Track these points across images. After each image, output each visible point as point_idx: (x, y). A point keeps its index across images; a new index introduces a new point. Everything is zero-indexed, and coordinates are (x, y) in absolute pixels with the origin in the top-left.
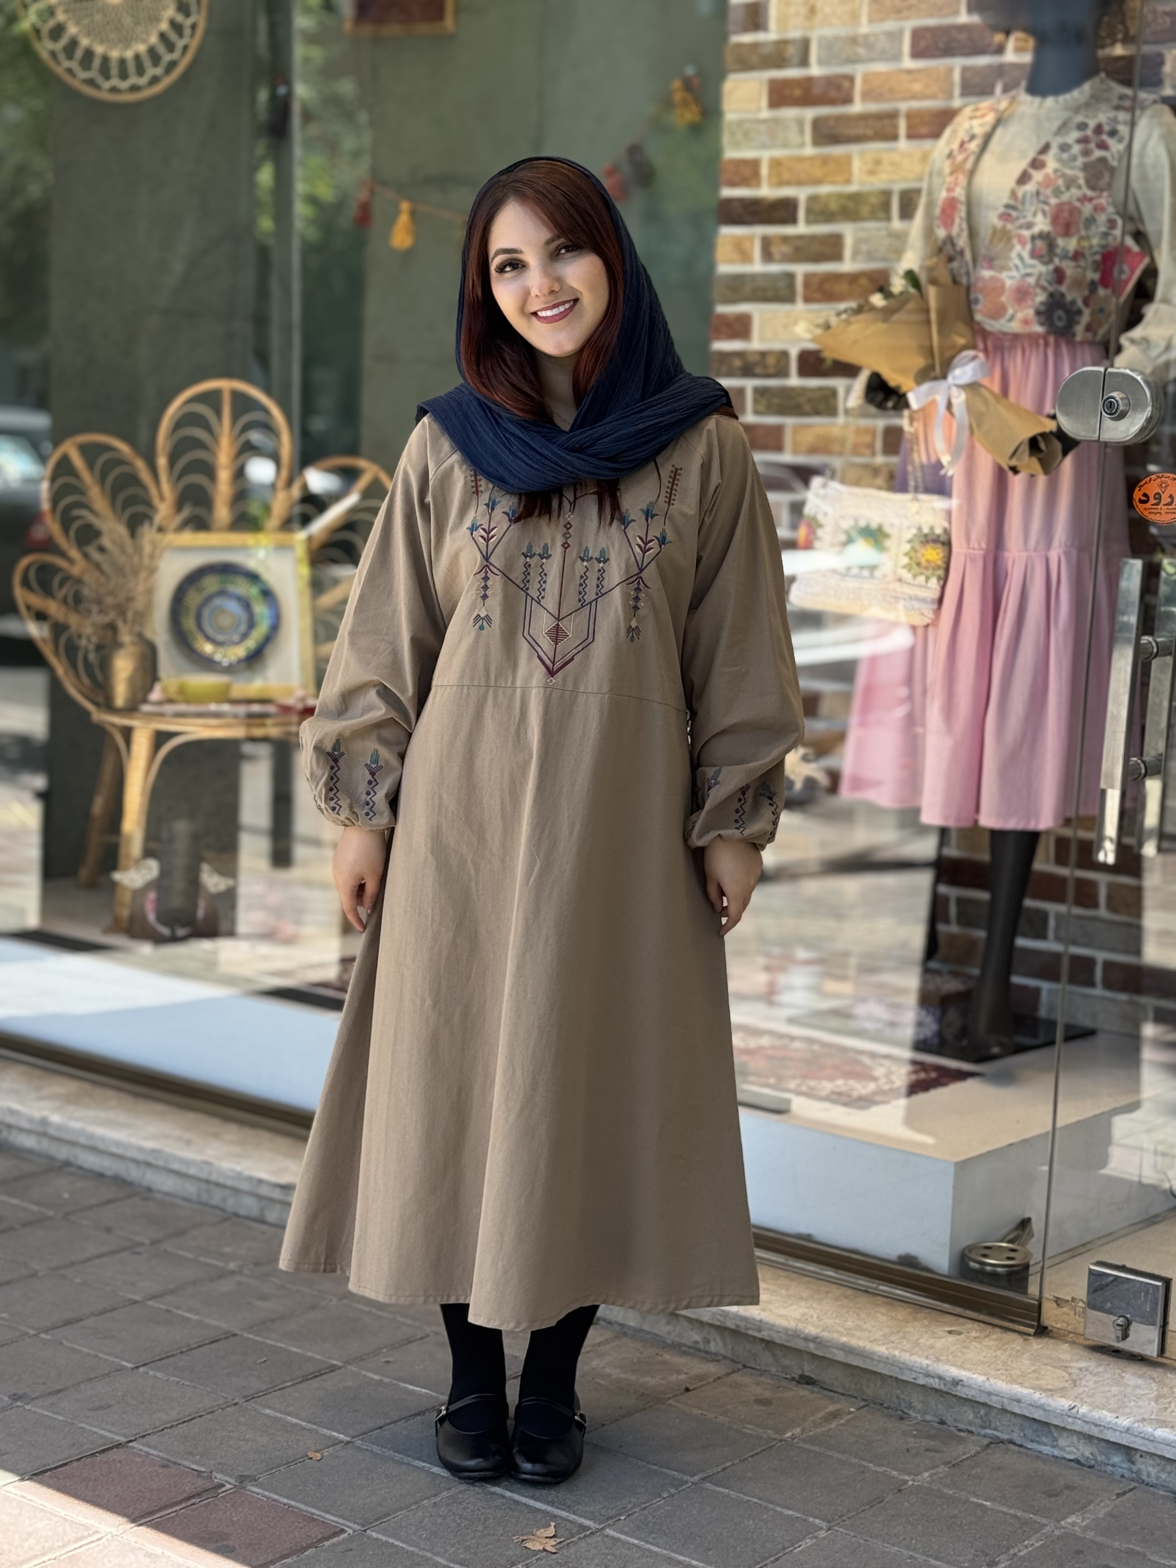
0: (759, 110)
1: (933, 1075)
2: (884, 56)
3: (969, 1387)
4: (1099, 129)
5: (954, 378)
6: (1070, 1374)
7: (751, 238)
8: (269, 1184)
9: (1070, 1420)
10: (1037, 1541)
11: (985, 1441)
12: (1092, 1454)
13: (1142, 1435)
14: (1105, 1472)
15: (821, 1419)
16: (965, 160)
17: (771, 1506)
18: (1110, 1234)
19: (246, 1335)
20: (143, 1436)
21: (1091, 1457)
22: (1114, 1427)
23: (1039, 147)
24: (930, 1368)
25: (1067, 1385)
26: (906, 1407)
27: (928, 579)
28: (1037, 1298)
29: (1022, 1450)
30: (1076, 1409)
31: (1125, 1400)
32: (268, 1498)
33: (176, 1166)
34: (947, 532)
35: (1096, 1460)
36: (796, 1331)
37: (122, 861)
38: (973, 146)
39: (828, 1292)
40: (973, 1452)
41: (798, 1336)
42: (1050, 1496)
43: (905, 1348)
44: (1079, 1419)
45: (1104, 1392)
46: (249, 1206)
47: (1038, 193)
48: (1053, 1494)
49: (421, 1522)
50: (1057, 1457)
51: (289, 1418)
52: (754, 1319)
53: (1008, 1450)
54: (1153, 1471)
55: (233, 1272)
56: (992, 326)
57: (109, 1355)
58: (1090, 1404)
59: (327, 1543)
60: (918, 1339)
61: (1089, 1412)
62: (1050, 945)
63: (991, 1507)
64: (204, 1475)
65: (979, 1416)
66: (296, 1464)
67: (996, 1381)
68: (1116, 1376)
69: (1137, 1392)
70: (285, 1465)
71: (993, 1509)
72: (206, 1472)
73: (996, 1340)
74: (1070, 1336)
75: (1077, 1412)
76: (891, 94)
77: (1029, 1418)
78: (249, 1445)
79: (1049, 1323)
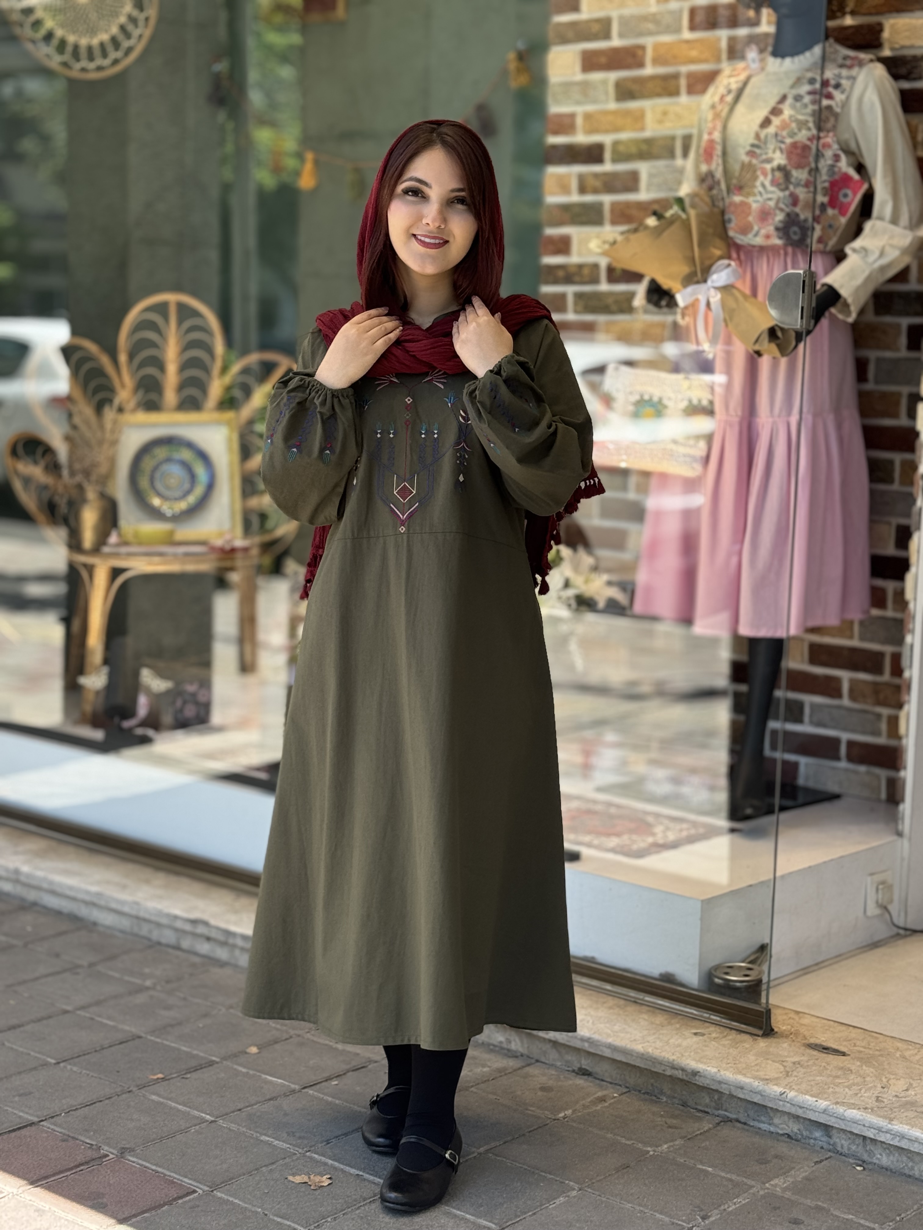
0: (575, 74)
1: (701, 831)
2: (668, 30)
3: (705, 1077)
5: (713, 282)
6: (785, 1067)
7: (569, 175)
9: (781, 1103)
10: (744, 1200)
11: (717, 1120)
12: (799, 1130)
13: (835, 1115)
14: (809, 1144)
15: (590, 1102)
16: (722, 111)
17: (537, 1171)
18: (840, 955)
19: (149, 1037)
20: (52, 1117)
21: (798, 1132)
22: (814, 1109)
23: (776, 99)
24: (675, 1063)
25: (781, 1075)
26: (659, 1093)
28: (768, 1006)
29: (746, 1127)
30: (786, 1094)
31: (826, 1087)
32: (141, 1165)
33: (114, 905)
34: (711, 403)
35: (802, 1135)
37: (88, 668)
38: (729, 98)
39: (604, 1003)
40: (706, 1129)
41: (576, 1037)
42: (761, 1163)
43: (658, 1047)
44: (788, 1102)
45: (809, 1081)
46: (169, 937)
47: (776, 135)
48: (763, 1162)
49: (258, 1184)
50: (772, 1133)
51: (170, 1102)
54: (845, 1143)
55: (148, 988)
56: (742, 240)
57: (39, 1053)
58: (797, 1091)
59: (180, 1201)
60: (669, 1040)
61: (796, 1096)
62: (805, 728)
63: (713, 1172)
64: (94, 1147)
65: (713, 1100)
66: (168, 1138)
67: (725, 1072)
68: (821, 1068)
69: (837, 1081)
70: (159, 1139)
71: (714, 1174)
72: (96, 1145)
73: (731, 1040)
74: (791, 1036)
75: (787, 1096)
76: (675, 60)
77: (751, 1102)
78: (134, 1124)
79: (777, 1026)
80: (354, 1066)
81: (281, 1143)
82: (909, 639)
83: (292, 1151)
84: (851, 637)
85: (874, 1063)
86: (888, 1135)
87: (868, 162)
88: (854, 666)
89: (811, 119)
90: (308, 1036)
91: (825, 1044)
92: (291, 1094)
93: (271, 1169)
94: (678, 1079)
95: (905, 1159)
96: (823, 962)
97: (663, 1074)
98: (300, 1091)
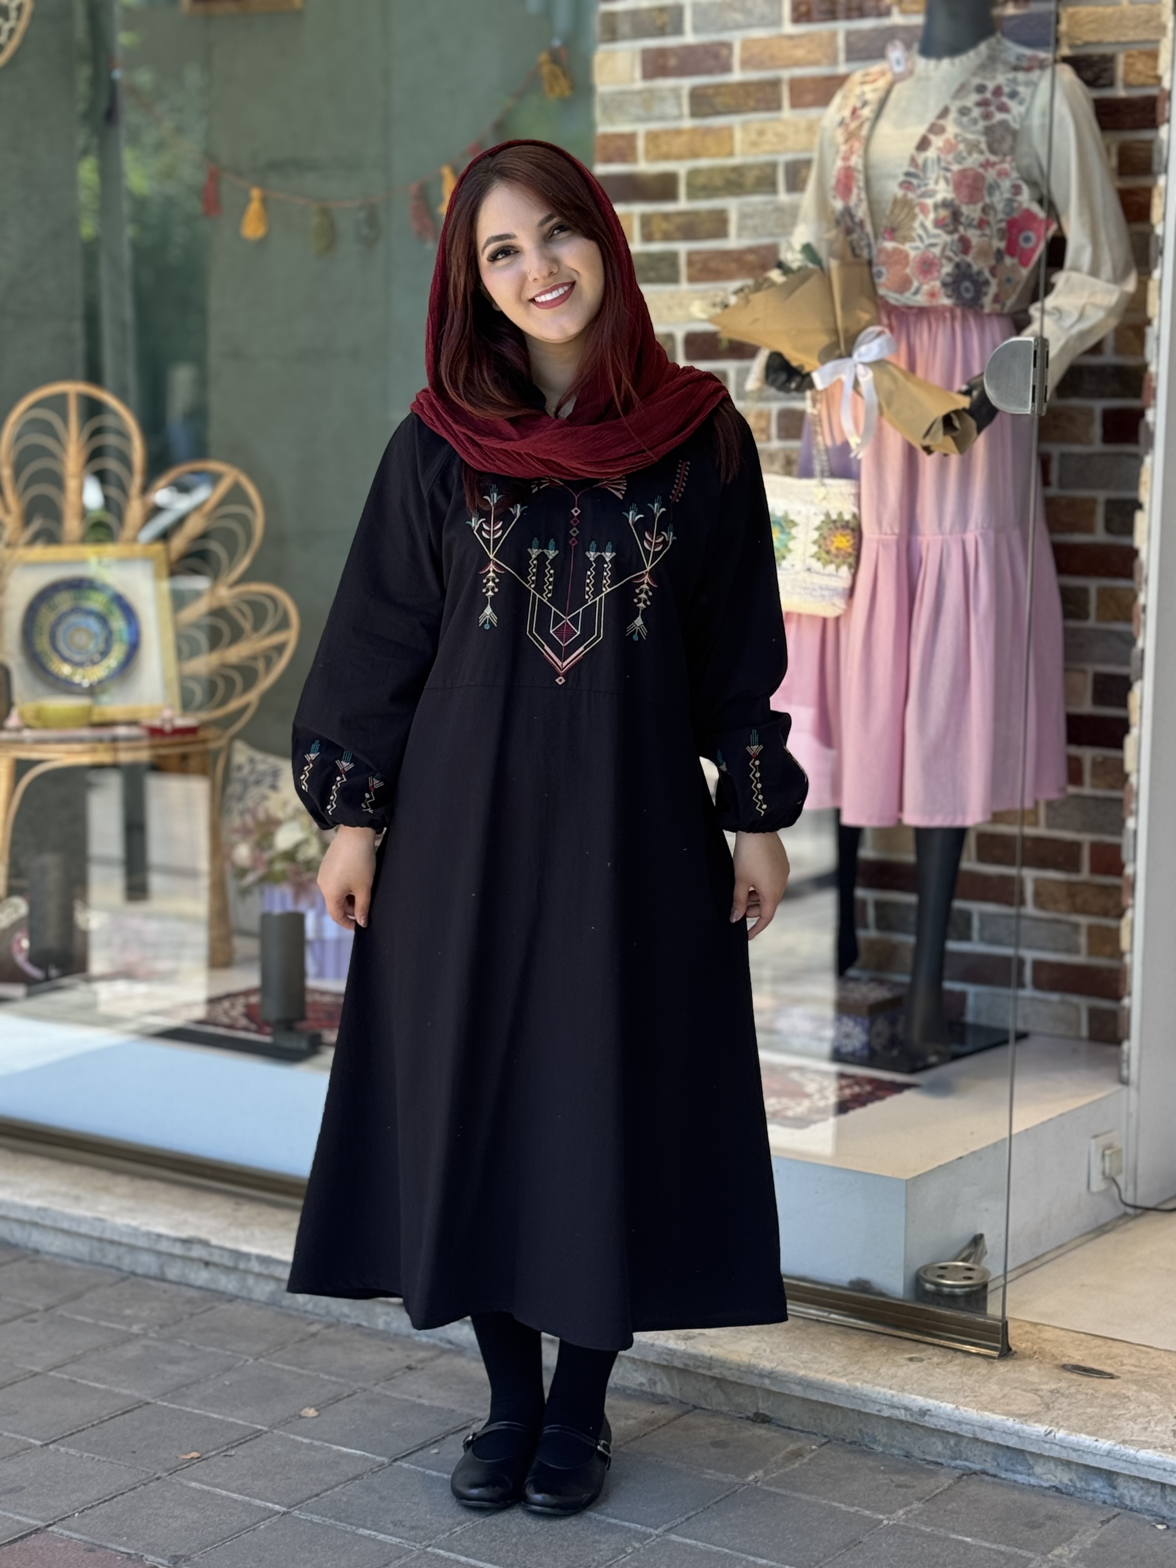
0: (632, 80)
1: (868, 1088)
2: (763, 21)
3: (937, 1416)
4: (998, 91)
5: (860, 356)
6: (1042, 1397)
8: (168, 1238)
9: (1047, 1446)
11: (956, 1473)
12: (1071, 1480)
13: (1124, 1458)
14: (1086, 1498)
15: (782, 1458)
18: (1062, 1246)
19: (159, 1403)
20: (63, 1520)
21: (1070, 1484)
22: (1094, 1452)
24: (895, 1399)
25: (1040, 1409)
26: (870, 1442)
27: (838, 567)
28: (1000, 1318)
29: (996, 1480)
30: (1053, 1434)
31: (1103, 1421)
33: (65, 1225)
34: (857, 518)
35: (1075, 1487)
36: (749, 1366)
38: (867, 112)
40: (946, 1485)
41: (752, 1372)
42: (1032, 1528)
43: (867, 1379)
44: (1056, 1444)
45: (1079, 1414)
46: (147, 1263)
47: (939, 160)
48: (1034, 1525)
50: (1034, 1486)
51: (218, 1490)
52: (703, 1356)
54: (1137, 1496)
55: (137, 1335)
57: (15, 1432)
58: (1067, 1428)
60: (879, 1369)
61: (1067, 1436)
62: (975, 947)
63: (974, 1543)
64: (134, 1557)
65: (948, 1447)
66: (232, 1540)
67: (966, 1408)
68: (1089, 1397)
69: (1114, 1412)
70: (220, 1541)
71: (975, 1545)
72: (136, 1554)
73: (958, 1365)
74: (1036, 1356)
75: (1055, 1436)
76: (772, 62)
77: (1003, 1446)
78: (179, 1522)
79: (1014, 1345)
80: (456, 1427)
81: (389, 1537)
82: (1130, 823)
83: (406, 1546)
84: (1036, 824)
85: (1155, 1386)
88: (1041, 863)
89: (983, 139)
90: (377, 1389)
91: (1082, 1364)
92: (380, 1470)
94: (899, 1420)
96: (1043, 1255)
97: (877, 1416)
98: (390, 1465)
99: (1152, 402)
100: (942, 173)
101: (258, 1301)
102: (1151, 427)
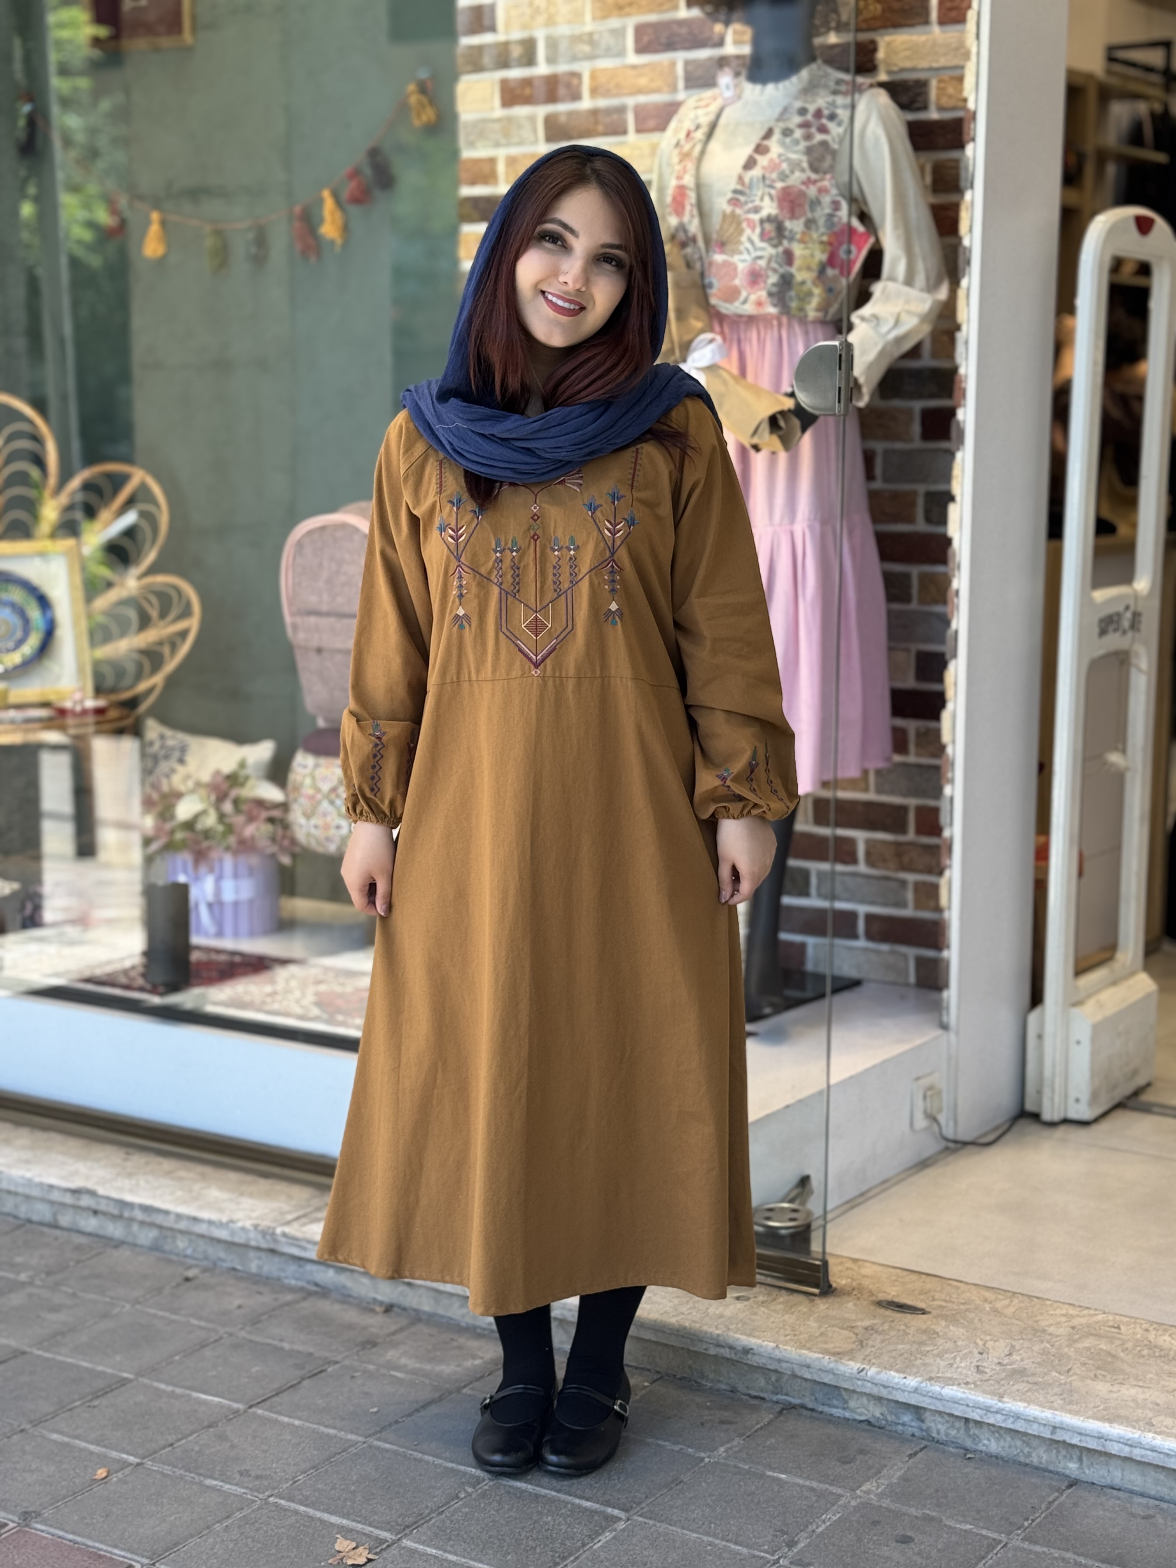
0: (492, 109)
2: (609, 53)
3: (759, 1355)
4: (818, 114)
6: (857, 1334)
8: (59, 1189)
9: (860, 1383)
10: (834, 1515)
11: (778, 1408)
12: (882, 1414)
13: (930, 1394)
14: (896, 1432)
18: (886, 1181)
19: (35, 1352)
21: (881, 1417)
22: (903, 1388)
23: (762, 133)
24: (721, 1338)
25: (854, 1346)
26: (699, 1378)
28: (822, 1257)
29: (814, 1414)
30: (864, 1372)
31: (913, 1358)
32: (53, 1535)
35: (886, 1420)
38: (699, 135)
40: (766, 1420)
42: (845, 1463)
43: (696, 1319)
44: (868, 1381)
45: (890, 1351)
46: (42, 1212)
47: (764, 178)
48: (846, 1460)
49: (212, 1549)
50: (849, 1420)
51: (77, 1442)
53: (800, 1415)
54: (942, 1428)
55: (23, 1284)
56: (727, 309)
58: (879, 1367)
60: (707, 1309)
61: (878, 1373)
62: (813, 902)
63: (788, 1480)
65: (770, 1382)
66: (83, 1493)
67: (785, 1347)
68: (901, 1333)
69: (923, 1349)
70: (71, 1496)
71: (789, 1482)
73: (781, 1303)
74: (855, 1293)
75: (867, 1374)
76: (619, 90)
77: (820, 1383)
78: (34, 1476)
79: (835, 1282)
80: (310, 1371)
81: (234, 1488)
82: (947, 790)
83: (249, 1497)
84: (866, 790)
85: (962, 1321)
86: (999, 1416)
87: (874, 211)
88: (872, 825)
89: (804, 158)
90: (242, 1334)
91: (896, 1300)
92: (235, 1417)
93: (227, 1526)
94: (724, 1358)
95: (1019, 1443)
96: (869, 1191)
97: (705, 1354)
98: (245, 1412)
99: (962, 402)
100: (767, 190)
101: (141, 1246)
102: (962, 425)
